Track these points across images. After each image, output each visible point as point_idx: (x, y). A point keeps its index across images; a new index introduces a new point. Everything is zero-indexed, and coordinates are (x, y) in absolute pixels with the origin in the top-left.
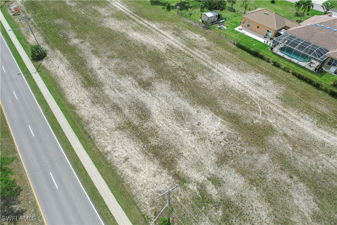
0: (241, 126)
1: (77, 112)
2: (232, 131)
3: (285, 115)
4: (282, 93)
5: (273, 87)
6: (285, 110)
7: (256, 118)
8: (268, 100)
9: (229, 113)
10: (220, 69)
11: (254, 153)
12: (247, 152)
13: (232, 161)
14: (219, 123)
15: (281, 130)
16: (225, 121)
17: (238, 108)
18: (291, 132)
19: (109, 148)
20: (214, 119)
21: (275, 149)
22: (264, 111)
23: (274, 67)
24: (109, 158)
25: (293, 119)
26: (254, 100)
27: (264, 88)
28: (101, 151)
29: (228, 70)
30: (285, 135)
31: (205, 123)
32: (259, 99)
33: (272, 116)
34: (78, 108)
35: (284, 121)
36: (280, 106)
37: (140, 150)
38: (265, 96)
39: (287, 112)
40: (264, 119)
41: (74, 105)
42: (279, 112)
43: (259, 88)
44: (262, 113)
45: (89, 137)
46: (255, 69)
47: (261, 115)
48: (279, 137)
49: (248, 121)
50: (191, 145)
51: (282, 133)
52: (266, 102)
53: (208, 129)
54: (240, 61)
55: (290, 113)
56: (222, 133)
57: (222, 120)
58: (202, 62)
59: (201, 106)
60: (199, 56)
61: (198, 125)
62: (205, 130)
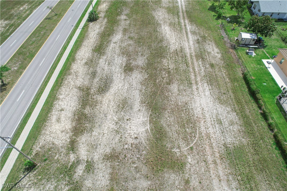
0: (158, 144)
1: (73, 64)
2: (146, 143)
3: (212, 166)
4: (235, 145)
5: (233, 133)
6: (218, 161)
7: (179, 147)
8: (212, 141)
9: (162, 128)
10: (201, 89)
11: (140, 173)
12: (136, 168)
13: (117, 164)
14: (144, 130)
15: (190, 175)
16: (150, 131)
17: (174, 129)
18: (198, 184)
19: (61, 97)
20: (144, 124)
21: (162, 184)
22: (195, 147)
23: (260, 116)
24: (55, 103)
25: (215, 175)
26: (198, 132)
27: (222, 128)
28: (57, 95)
29: (207, 93)
30: (187, 182)
31: (134, 122)
32: (203, 134)
33: (197, 157)
34: (76, 62)
35: (203, 170)
36: (217, 155)
37: (75, 110)
38: (213, 136)
39: (217, 165)
40: (186, 153)
41: (76, 59)
42: (210, 159)
43: (217, 126)
44: (191, 147)
45: (61, 83)
46: (236, 106)
47: (187, 148)
48: (179, 178)
49: (169, 145)
50: (105, 130)
51: (186, 178)
52: (207, 141)
53: (130, 128)
54: (228, 91)
55: (219, 168)
56: (136, 138)
57: (149, 129)
58: (192, 74)
59: (147, 108)
60: (196, 68)
61: (127, 120)
62: (128, 127)
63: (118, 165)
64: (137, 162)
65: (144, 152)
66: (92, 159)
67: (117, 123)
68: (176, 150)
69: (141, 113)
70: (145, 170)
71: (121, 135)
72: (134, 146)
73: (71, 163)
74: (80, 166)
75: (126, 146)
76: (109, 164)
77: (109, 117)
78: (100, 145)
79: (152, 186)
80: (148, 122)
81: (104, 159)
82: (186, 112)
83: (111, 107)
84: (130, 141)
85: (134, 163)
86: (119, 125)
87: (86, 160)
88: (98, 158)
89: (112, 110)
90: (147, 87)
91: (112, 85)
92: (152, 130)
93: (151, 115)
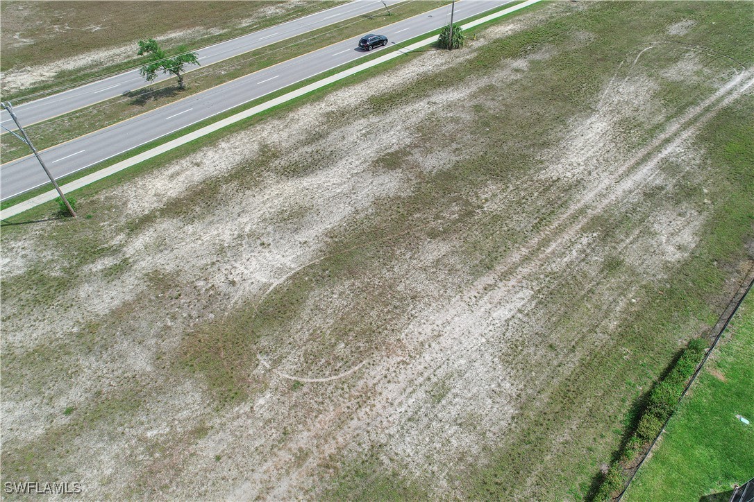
1: (307, 105)
12: (167, 328)
13: (153, 298)
14: (264, 280)
16: (269, 291)
18: (212, 455)
19: (223, 145)
20: (280, 270)
24: (204, 149)
26: (356, 368)
28: (221, 140)
33: (284, 410)
34: (316, 103)
37: (213, 175)
39: (299, 465)
40: (273, 384)
41: (324, 99)
42: (303, 439)
44: (298, 383)
45: (251, 125)
47: (287, 376)
48: (196, 410)
57: (274, 285)
58: (524, 251)
59: (324, 249)
60: (553, 245)
61: (262, 244)
62: (245, 256)
63: (150, 301)
64: (180, 320)
65: (212, 316)
66: (135, 262)
67: (240, 236)
68: (264, 362)
69: (299, 250)
70: (173, 342)
71: (218, 259)
72: (211, 292)
73: (106, 246)
74: (111, 258)
75: (201, 283)
76: (143, 287)
77: (244, 219)
78: (172, 251)
79: (143, 378)
80: (289, 275)
81: (147, 275)
82: (389, 312)
83: (268, 205)
84: (219, 280)
85: (174, 318)
86: (239, 242)
87: (127, 256)
88: (143, 266)
89: (261, 212)
90: (377, 214)
91: (319, 172)
92: (276, 291)
93: (311, 267)
